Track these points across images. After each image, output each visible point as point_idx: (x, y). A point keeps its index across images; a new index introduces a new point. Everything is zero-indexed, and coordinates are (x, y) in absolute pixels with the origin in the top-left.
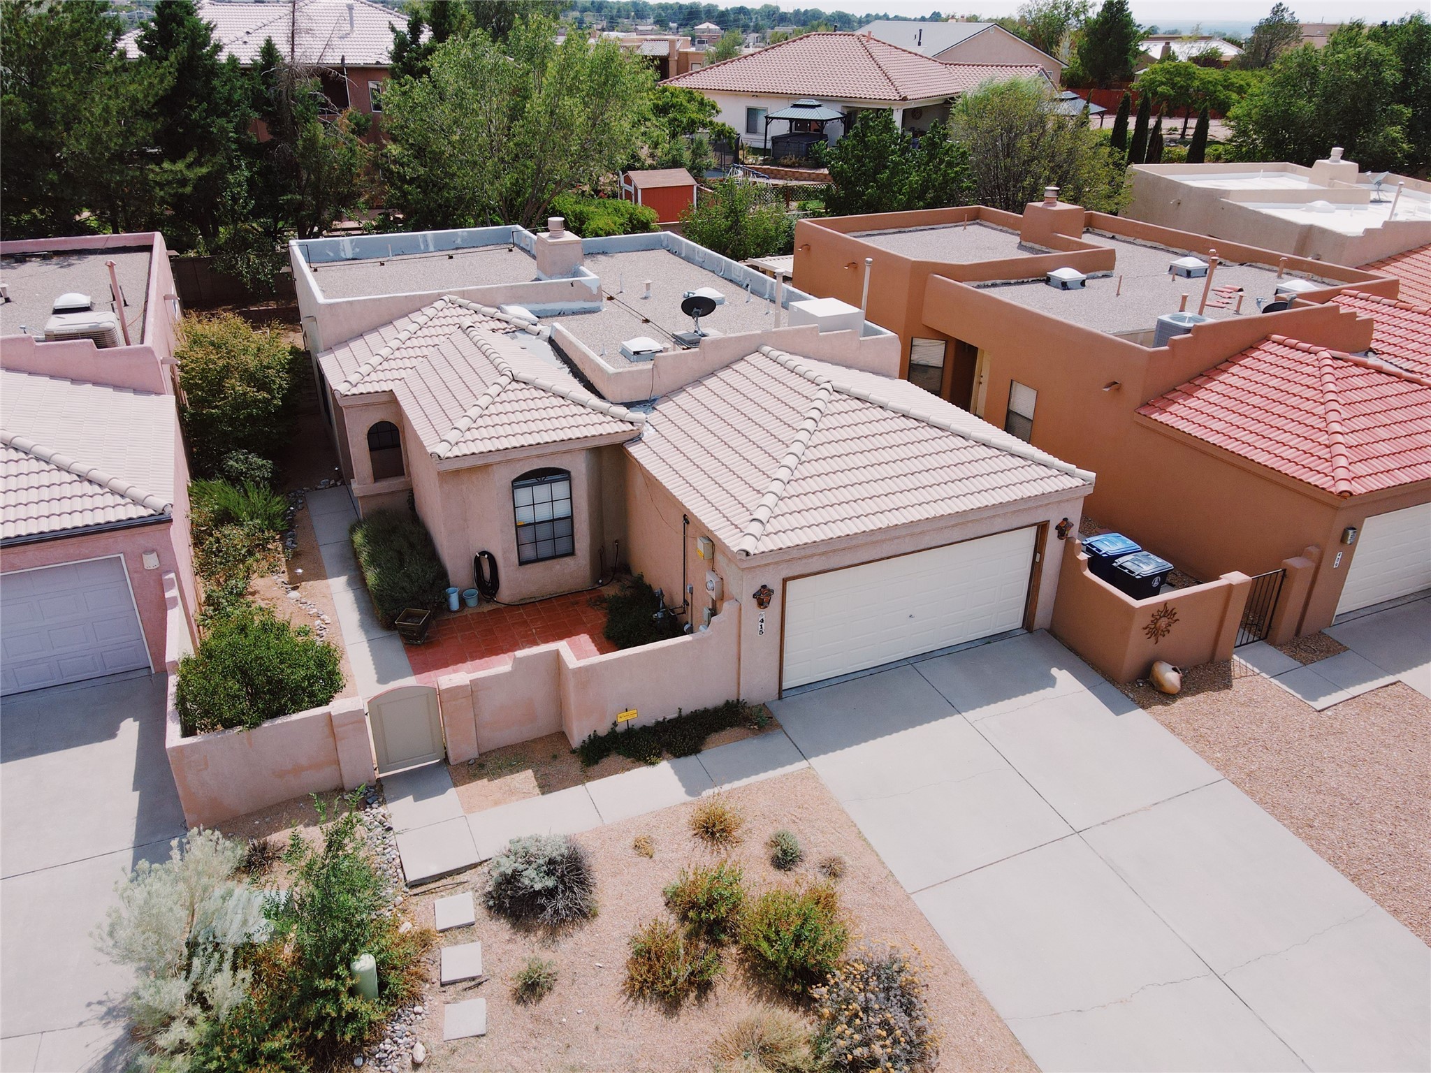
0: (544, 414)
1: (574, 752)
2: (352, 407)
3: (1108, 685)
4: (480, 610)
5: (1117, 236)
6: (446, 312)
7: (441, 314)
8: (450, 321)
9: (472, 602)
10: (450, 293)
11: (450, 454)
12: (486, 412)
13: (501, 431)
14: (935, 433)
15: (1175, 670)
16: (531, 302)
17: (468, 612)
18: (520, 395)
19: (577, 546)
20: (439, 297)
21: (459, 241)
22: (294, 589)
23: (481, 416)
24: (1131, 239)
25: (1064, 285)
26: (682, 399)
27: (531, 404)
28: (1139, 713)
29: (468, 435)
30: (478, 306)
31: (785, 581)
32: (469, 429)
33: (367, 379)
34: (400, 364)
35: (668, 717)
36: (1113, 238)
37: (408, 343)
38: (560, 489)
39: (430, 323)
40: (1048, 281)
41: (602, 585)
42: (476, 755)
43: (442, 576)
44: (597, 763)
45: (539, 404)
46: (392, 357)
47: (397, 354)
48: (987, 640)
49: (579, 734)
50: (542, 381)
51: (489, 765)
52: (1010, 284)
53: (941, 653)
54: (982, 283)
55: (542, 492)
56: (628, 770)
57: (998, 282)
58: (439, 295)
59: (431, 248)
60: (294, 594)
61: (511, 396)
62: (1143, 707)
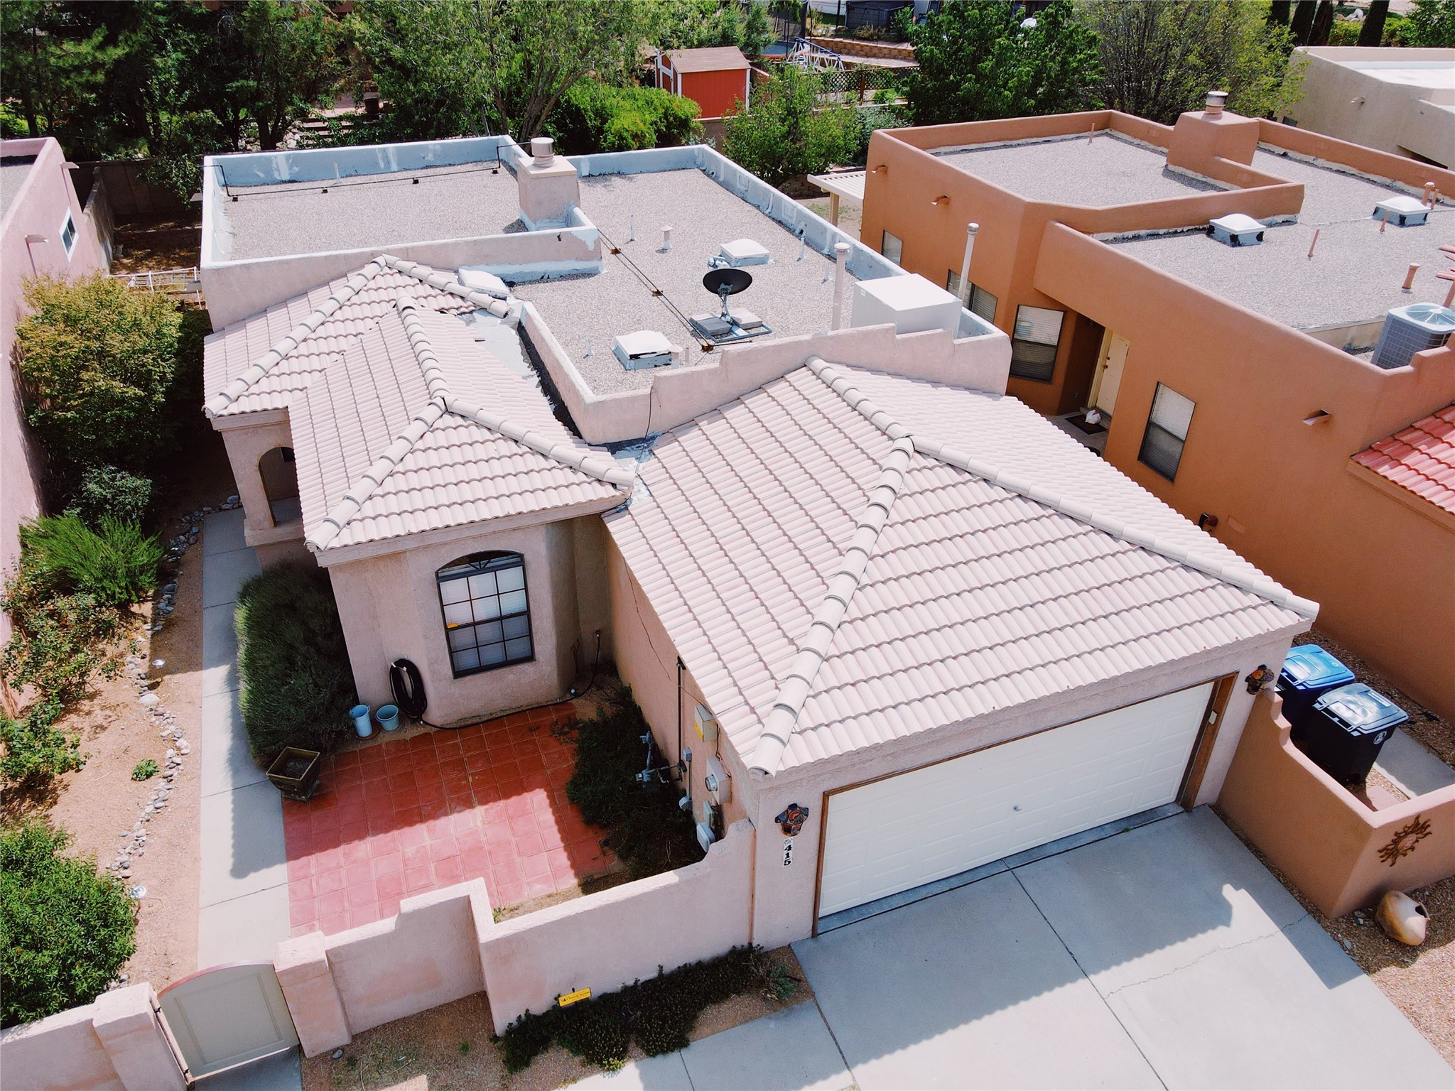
0: (485, 470)
1: (495, 1039)
2: (233, 430)
3: (1310, 924)
4: (400, 736)
5: (1291, 153)
6: (380, 281)
7: (372, 284)
8: (383, 295)
9: (390, 725)
10: (388, 252)
11: (336, 543)
12: (400, 468)
13: (418, 500)
15: (1419, 910)
16: (499, 263)
17: (383, 739)
18: (455, 437)
19: (537, 648)
20: (371, 259)
21: (430, 157)
22: (152, 687)
23: (391, 474)
24: (1310, 159)
25: (1234, 240)
26: (691, 439)
27: (469, 453)
28: (1364, 978)
29: (369, 509)
30: (423, 271)
31: (826, 796)
32: (370, 498)
33: (254, 389)
34: (305, 364)
35: (643, 978)
36: (1285, 155)
37: (321, 331)
38: (510, 578)
39: (355, 299)
40: (1210, 231)
41: (576, 695)
42: (346, 1040)
43: (347, 691)
44: (527, 1064)
45: (481, 451)
46: (294, 353)
47: (303, 349)
48: (1124, 825)
49: (504, 1015)
50: (488, 416)
51: (365, 1061)
52: (1157, 236)
53: (1055, 849)
54: (1120, 235)
55: (483, 583)
56: (574, 1080)
57: (1143, 232)
58: (374, 254)
59: (394, 167)
60: (150, 698)
61: (440, 438)
62: (1368, 970)
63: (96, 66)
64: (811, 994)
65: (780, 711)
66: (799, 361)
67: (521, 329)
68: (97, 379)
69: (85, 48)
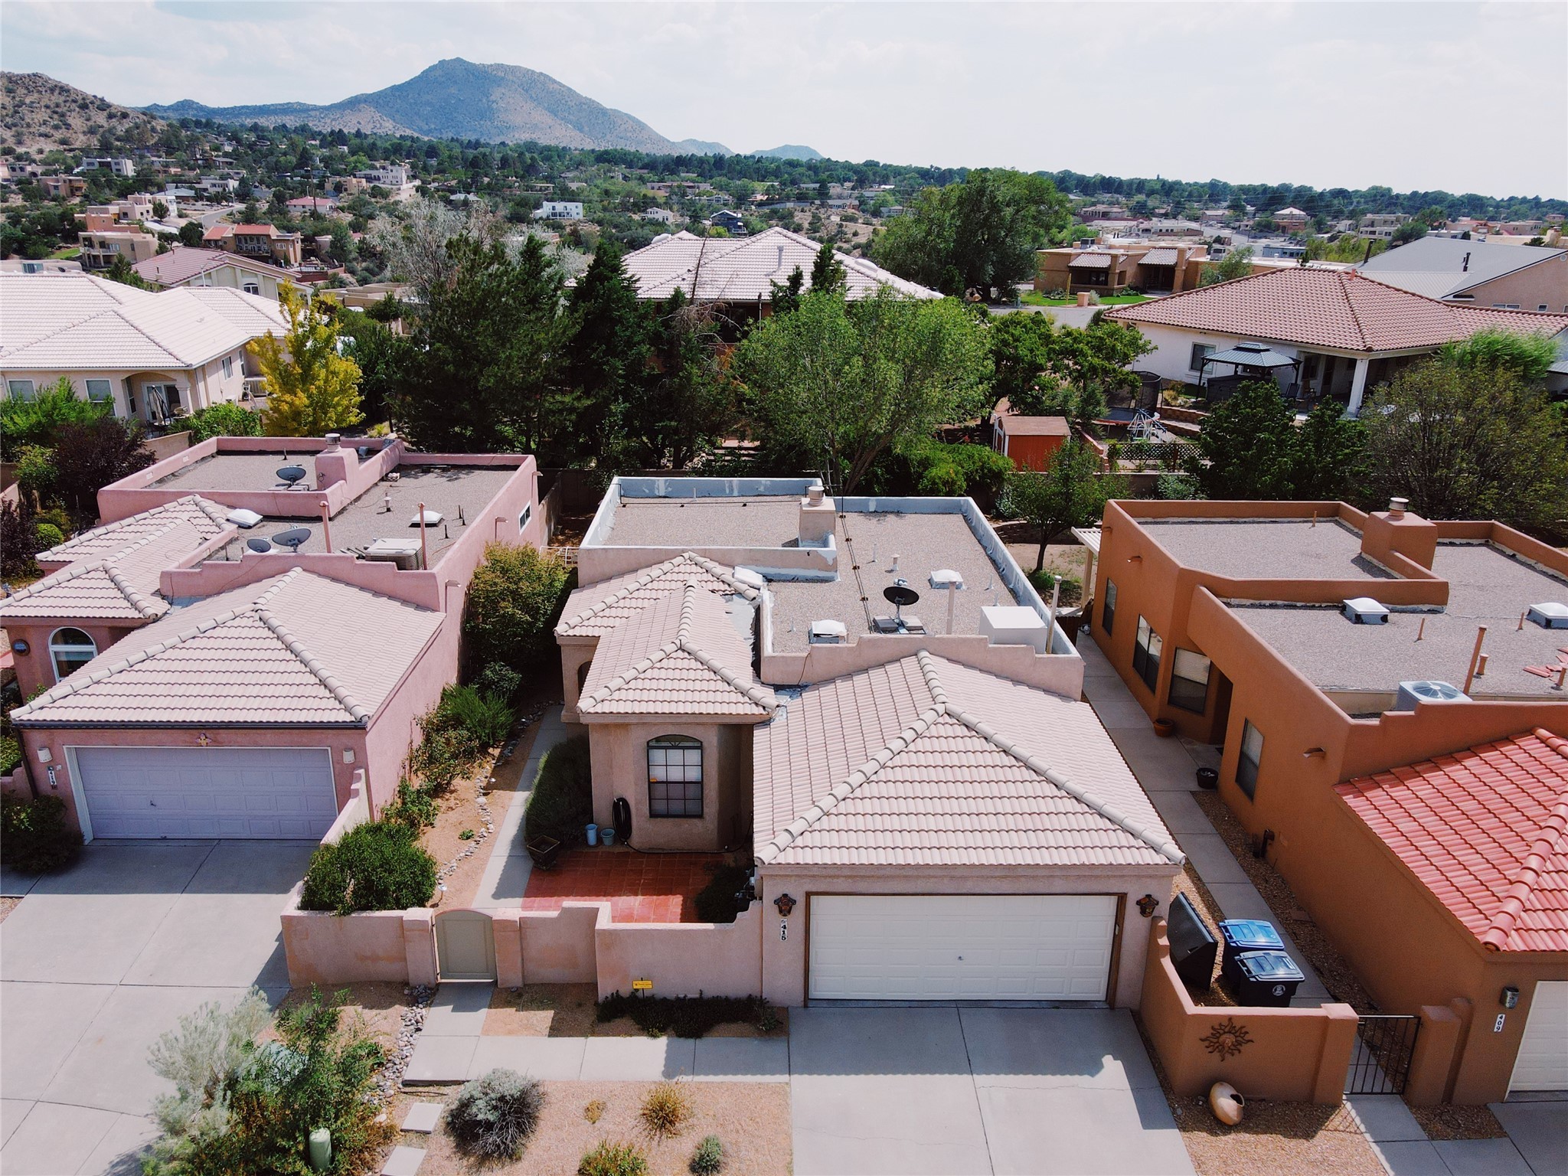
0: (691, 685)
1: (596, 1004)
2: (569, 645)
3: (1158, 1094)
4: (611, 850)
6: (682, 568)
7: (676, 569)
8: (681, 577)
9: (607, 841)
10: (693, 551)
11: (592, 710)
12: (642, 676)
13: (645, 695)
14: (1029, 775)
15: (1233, 1097)
16: (765, 566)
17: (601, 849)
18: (680, 664)
19: (706, 810)
20: (680, 553)
21: (762, 489)
22: (485, 794)
23: (636, 679)
24: (1532, 562)
25: (1358, 619)
26: (827, 691)
27: (685, 674)
28: (1174, 1134)
29: (616, 695)
30: (710, 564)
31: (808, 895)
32: (619, 689)
33: (586, 623)
34: (619, 612)
35: (690, 996)
37: (636, 594)
38: (693, 756)
39: (663, 578)
40: (1343, 609)
41: (728, 851)
42: (520, 984)
43: (586, 813)
44: (609, 1021)
45: (692, 675)
46: (616, 605)
47: (621, 603)
48: (1057, 1004)
49: (605, 989)
50: (704, 655)
51: (525, 997)
52: (1295, 607)
53: (996, 1005)
54: (1257, 602)
55: (675, 756)
56: (631, 1035)
57: (1279, 603)
58: (684, 551)
59: (736, 493)
60: (482, 800)
61: (671, 663)
62: (1183, 1128)
63: (572, 410)
64: (787, 1034)
65: (787, 834)
66: (913, 651)
67: (758, 610)
68: (508, 607)
69: (567, 399)
